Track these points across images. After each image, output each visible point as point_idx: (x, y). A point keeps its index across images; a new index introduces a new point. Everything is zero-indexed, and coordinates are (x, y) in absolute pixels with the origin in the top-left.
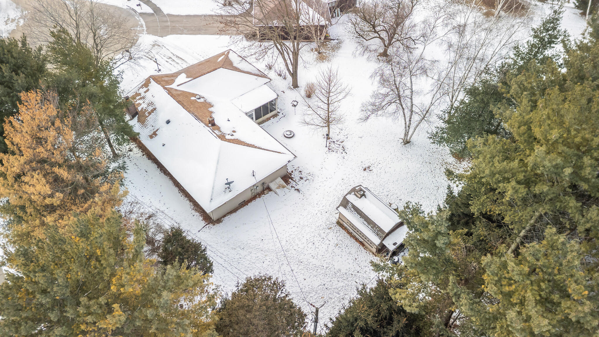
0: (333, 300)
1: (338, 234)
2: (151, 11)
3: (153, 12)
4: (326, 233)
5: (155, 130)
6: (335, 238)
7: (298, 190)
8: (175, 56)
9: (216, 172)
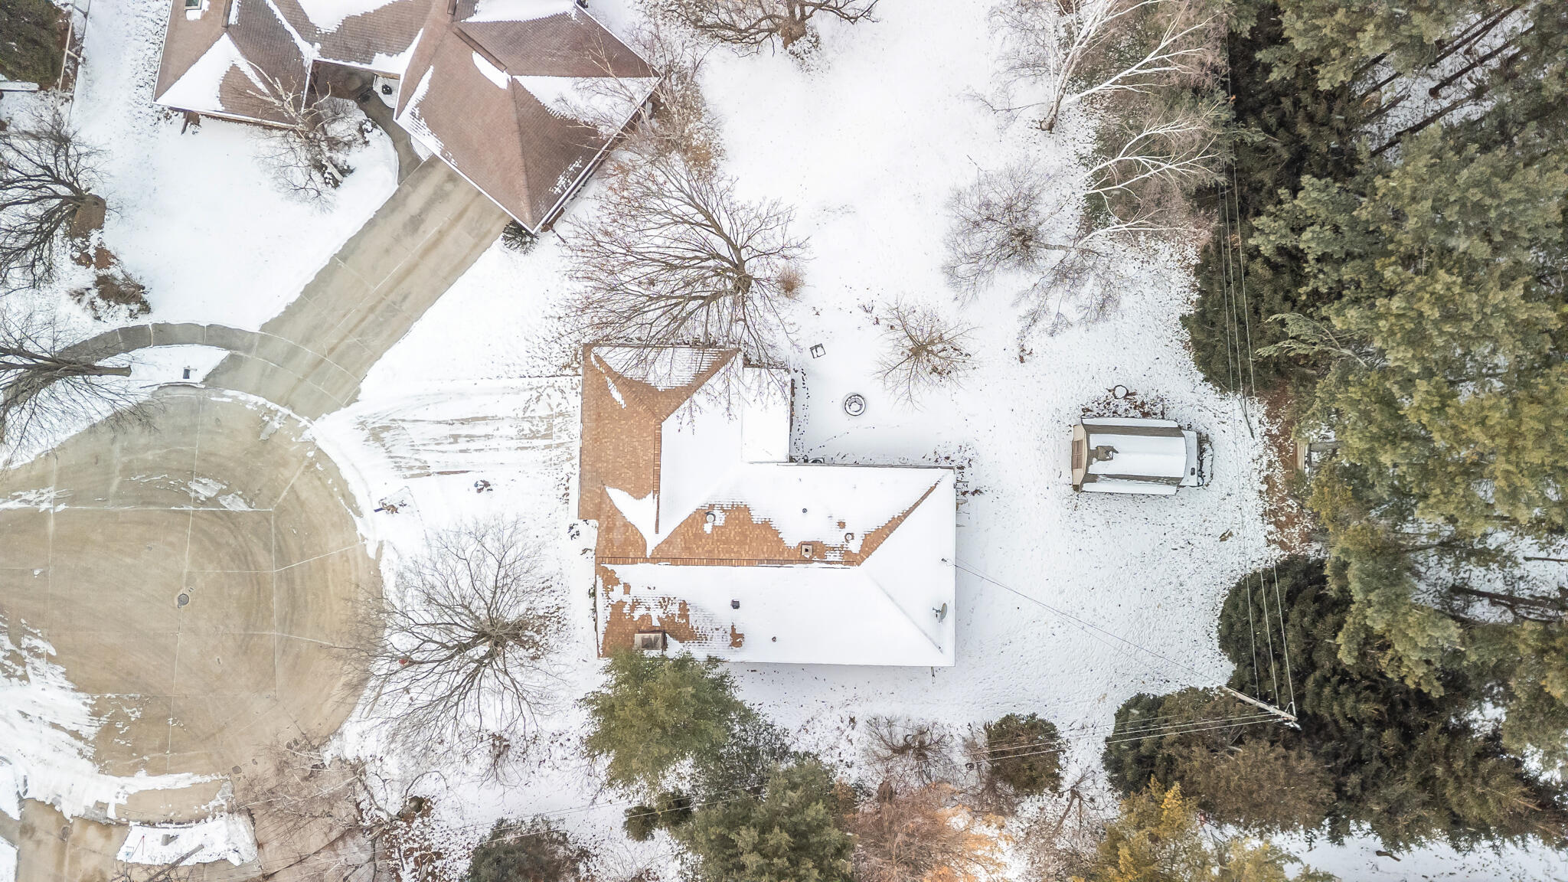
0: (1172, 597)
1: (1093, 505)
2: (221, 354)
3: (225, 353)
4: (1078, 519)
5: (729, 631)
6: (1096, 515)
7: (976, 491)
8: (457, 425)
9: (904, 612)
